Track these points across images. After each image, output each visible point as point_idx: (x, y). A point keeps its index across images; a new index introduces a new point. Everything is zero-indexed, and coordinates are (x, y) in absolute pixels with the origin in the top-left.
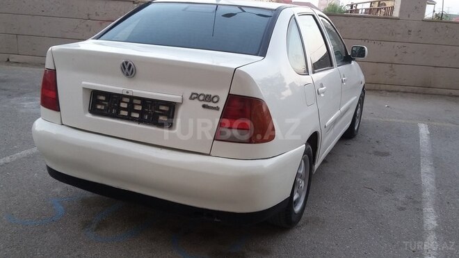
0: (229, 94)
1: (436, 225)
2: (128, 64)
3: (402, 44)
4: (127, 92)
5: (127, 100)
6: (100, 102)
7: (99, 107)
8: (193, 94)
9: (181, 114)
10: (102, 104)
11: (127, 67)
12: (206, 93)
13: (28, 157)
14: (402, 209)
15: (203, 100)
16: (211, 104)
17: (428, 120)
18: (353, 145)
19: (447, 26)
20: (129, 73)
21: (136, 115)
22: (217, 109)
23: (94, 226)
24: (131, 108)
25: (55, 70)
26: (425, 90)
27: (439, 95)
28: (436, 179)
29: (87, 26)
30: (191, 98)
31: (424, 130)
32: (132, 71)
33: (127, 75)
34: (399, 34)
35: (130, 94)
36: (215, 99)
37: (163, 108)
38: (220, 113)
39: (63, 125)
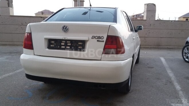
0: (108, 35)
1: (181, 88)
2: (65, 27)
3: (148, 30)
4: (65, 38)
5: (64, 42)
6: (52, 44)
7: (52, 46)
8: (93, 36)
9: (88, 45)
11: (65, 28)
12: (98, 36)
13: (9, 76)
14: (166, 84)
15: (97, 39)
16: (100, 40)
17: (163, 56)
18: (139, 65)
19: (164, 22)
20: (66, 30)
21: (69, 47)
22: (103, 41)
23: (47, 98)
24: (66, 45)
25: (31, 33)
26: (158, 47)
27: (163, 48)
28: (174, 74)
29: (22, 28)
30: (92, 38)
31: (162, 59)
32: (67, 30)
33: (65, 31)
34: (147, 26)
35: (66, 39)
36: (102, 38)
37: (80, 43)
38: (104, 43)
39: (35, 55)
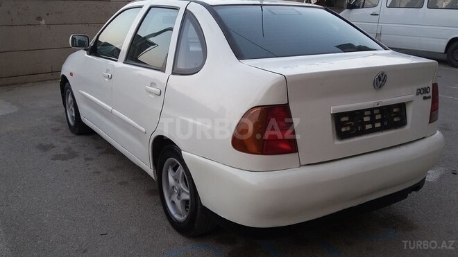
0: (432, 84)
4: (378, 104)
5: (368, 113)
6: (343, 124)
10: (346, 126)
12: (423, 87)
15: (423, 93)
16: (427, 95)
21: (379, 125)
22: (430, 98)
24: (373, 120)
25: (288, 104)
30: (417, 94)
32: (385, 81)
37: (395, 110)
38: (431, 100)
39: (301, 166)
